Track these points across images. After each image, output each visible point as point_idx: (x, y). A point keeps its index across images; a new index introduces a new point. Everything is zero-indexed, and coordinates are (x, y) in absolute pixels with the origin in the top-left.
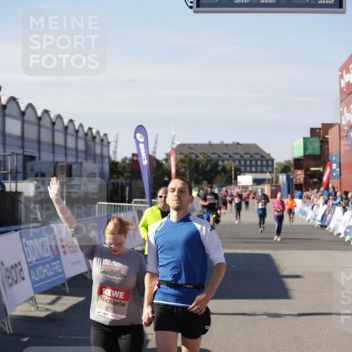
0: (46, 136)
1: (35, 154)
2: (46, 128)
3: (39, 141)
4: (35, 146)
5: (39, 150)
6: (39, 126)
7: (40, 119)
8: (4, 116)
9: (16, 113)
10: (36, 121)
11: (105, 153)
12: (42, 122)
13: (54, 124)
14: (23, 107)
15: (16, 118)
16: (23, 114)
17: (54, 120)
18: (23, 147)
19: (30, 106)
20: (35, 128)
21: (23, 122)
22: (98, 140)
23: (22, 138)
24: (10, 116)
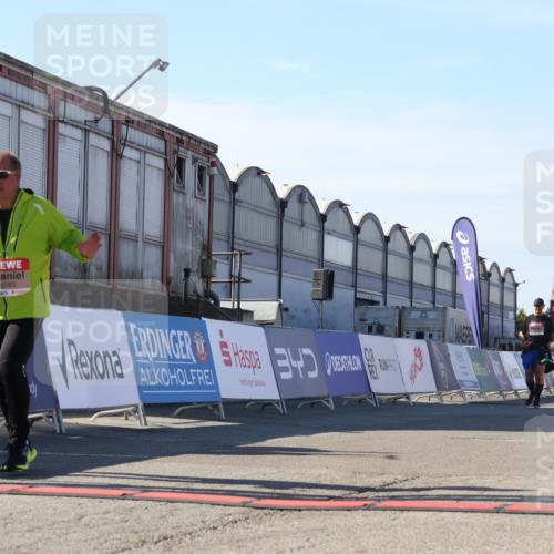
0: (397, 268)
1: (378, 297)
2: (398, 255)
3: (385, 277)
4: (379, 284)
5: (385, 293)
6: (386, 252)
7: (387, 239)
8: (322, 233)
9: (346, 229)
10: (381, 244)
11: (508, 302)
12: (390, 245)
13: (412, 249)
14: (356, 220)
15: (343, 237)
16: (357, 230)
17: (412, 243)
18: (355, 286)
19: (370, 217)
20: (379, 255)
21: (356, 243)
22: (494, 278)
23: (355, 268)
24: (333, 233)
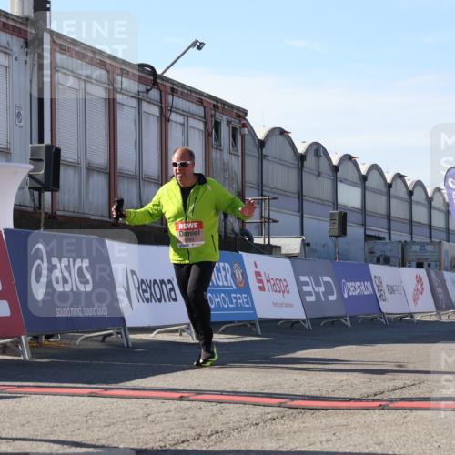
0: (399, 210)
1: (384, 234)
2: (400, 198)
3: (388, 217)
4: (384, 223)
5: (389, 230)
6: (389, 196)
7: (390, 186)
8: (335, 181)
9: (355, 178)
10: (384, 190)
12: (392, 191)
13: (411, 193)
14: (363, 170)
15: (354, 184)
16: (364, 178)
17: (411, 189)
18: (364, 224)
19: (375, 167)
20: (384, 199)
21: (364, 189)
23: (363, 211)
24: (344, 181)
